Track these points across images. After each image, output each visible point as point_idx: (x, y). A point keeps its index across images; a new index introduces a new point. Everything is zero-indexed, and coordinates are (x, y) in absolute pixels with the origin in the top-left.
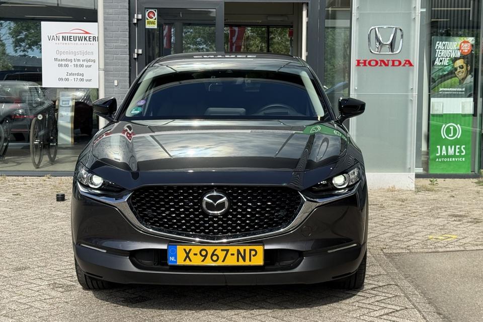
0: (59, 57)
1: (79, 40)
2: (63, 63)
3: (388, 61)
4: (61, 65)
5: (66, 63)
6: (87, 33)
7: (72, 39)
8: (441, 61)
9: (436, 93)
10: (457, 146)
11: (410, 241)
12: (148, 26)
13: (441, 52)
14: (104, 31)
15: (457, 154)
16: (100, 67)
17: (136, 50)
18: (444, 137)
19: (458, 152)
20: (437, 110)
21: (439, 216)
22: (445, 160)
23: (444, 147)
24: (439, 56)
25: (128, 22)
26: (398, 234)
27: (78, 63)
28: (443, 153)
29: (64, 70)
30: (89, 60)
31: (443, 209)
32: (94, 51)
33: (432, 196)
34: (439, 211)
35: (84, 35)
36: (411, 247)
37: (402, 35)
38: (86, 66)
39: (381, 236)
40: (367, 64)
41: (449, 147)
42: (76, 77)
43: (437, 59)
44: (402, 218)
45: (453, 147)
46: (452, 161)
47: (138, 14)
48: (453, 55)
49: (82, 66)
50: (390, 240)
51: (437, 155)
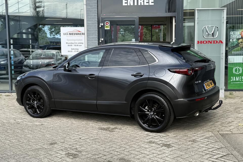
0: (68, 42)
1: (76, 35)
2: (70, 44)
3: (212, 41)
4: (69, 45)
5: (71, 44)
6: (79, 31)
7: (74, 34)
8: (233, 40)
9: (230, 54)
10: (240, 77)
11: (230, 126)
12: (106, 28)
13: (233, 36)
14: (87, 31)
15: (240, 80)
16: (86, 46)
17: (101, 39)
18: (234, 73)
19: (241, 79)
20: (231, 61)
21: (240, 113)
22: (235, 83)
23: (234, 77)
24: (232, 38)
25: (97, 27)
26: (223, 123)
27: (76, 44)
28: (234, 80)
29: (71, 47)
30: (81, 43)
31: (240, 109)
32: (83, 39)
33: (233, 101)
34: (239, 110)
35: (78, 32)
36: (232, 130)
37: (218, 30)
38: (80, 46)
39: (215, 124)
40: (202, 43)
41: (237, 77)
42: (75, 50)
43: (231, 39)
44: (223, 114)
45: (238, 77)
46: (238, 83)
47: (101, 23)
48: (238, 37)
49: (78, 45)
50: (221, 126)
51: (231, 81)
